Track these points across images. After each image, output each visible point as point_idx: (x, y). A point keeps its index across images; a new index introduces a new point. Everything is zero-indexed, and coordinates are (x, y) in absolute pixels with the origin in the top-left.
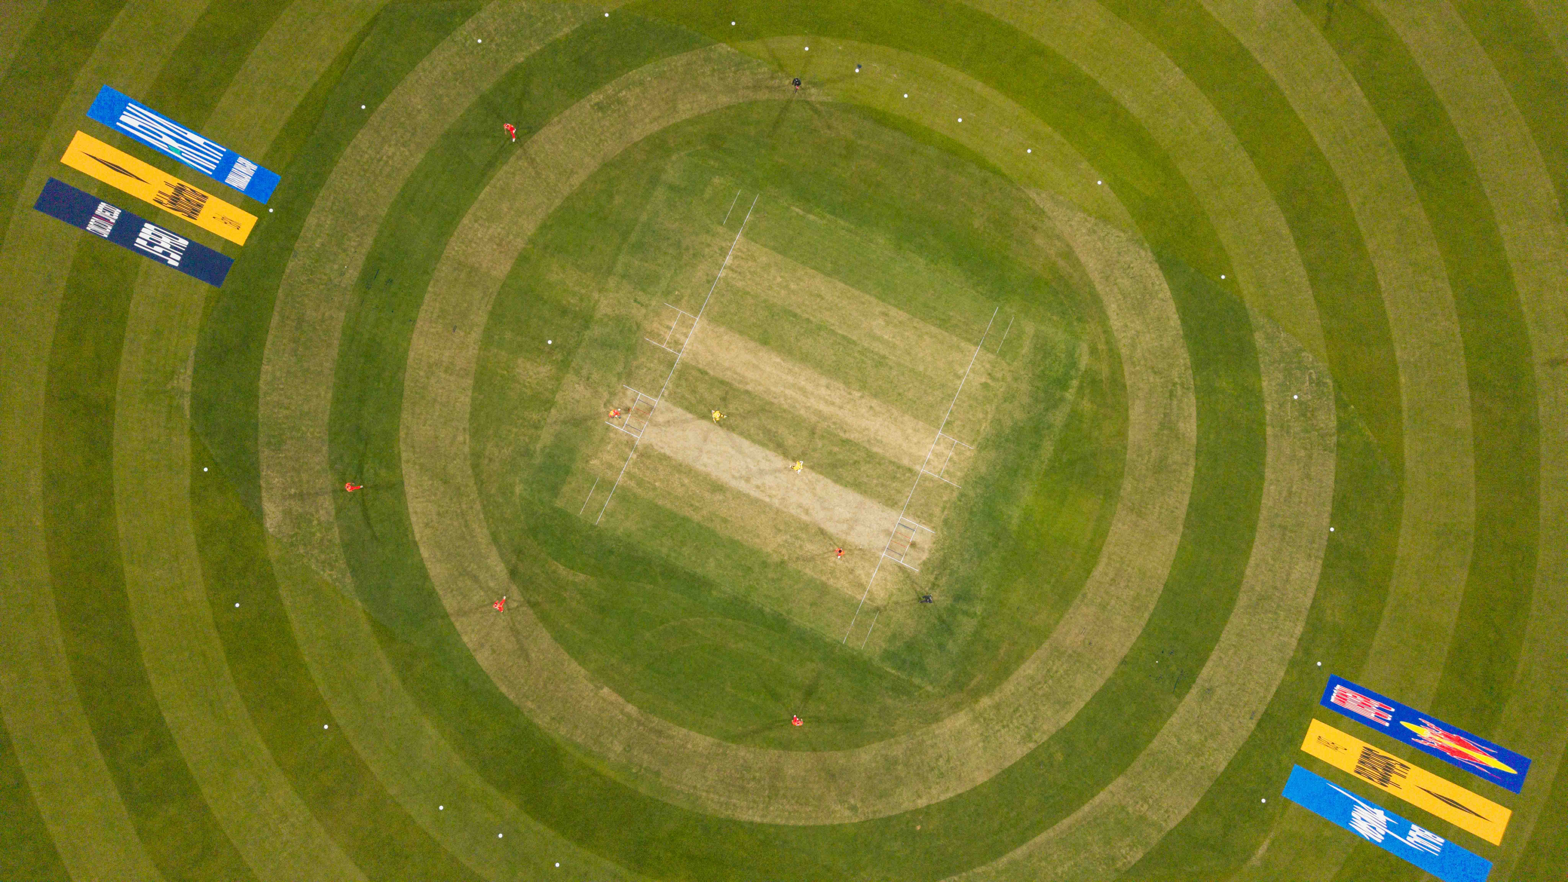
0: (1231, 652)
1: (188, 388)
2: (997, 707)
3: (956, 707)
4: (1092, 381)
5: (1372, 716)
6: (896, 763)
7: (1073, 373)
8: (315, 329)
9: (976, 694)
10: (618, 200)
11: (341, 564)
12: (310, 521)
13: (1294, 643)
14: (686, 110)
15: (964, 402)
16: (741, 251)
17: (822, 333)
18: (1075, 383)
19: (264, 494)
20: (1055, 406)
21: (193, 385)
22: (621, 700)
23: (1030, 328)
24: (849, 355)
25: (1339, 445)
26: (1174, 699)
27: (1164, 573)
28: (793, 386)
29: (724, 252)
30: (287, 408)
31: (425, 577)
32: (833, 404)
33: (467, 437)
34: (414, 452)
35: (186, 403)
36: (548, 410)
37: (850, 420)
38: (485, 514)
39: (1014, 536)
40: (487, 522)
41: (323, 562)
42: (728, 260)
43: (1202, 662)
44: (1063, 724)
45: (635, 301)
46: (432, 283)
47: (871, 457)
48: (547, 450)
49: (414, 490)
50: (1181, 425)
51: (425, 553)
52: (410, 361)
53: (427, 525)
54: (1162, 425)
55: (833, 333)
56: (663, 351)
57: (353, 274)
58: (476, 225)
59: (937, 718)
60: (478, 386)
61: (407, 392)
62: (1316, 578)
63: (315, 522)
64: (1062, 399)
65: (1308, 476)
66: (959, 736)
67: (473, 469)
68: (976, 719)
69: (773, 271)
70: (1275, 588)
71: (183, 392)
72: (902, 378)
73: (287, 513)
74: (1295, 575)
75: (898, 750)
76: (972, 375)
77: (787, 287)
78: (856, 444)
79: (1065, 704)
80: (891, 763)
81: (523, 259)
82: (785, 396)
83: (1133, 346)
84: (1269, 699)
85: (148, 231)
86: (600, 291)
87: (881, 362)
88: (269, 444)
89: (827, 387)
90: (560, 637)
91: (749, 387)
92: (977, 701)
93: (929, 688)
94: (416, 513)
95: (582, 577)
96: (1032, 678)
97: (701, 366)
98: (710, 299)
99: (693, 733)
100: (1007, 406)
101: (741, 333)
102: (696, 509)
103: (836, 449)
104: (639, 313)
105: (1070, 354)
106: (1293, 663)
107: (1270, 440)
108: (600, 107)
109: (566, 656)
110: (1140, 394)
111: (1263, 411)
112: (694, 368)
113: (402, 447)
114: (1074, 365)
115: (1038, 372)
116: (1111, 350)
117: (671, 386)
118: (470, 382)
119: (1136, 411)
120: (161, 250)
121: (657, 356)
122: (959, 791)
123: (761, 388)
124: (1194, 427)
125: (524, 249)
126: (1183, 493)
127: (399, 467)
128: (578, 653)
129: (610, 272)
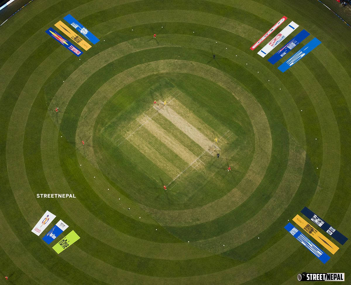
0: (98, 67)
1: (318, 187)
2: (153, 71)
3: (162, 74)
4: (103, 125)
5: (74, 48)
6: (179, 68)
7: (106, 127)
8: (284, 191)
9: (156, 75)
10: (201, 197)
11: (290, 140)
12: (295, 151)
13: (83, 64)
14: (176, 213)
15: (134, 129)
16: (175, 177)
17: (162, 153)
18: (107, 125)
19: (305, 159)
20: (114, 122)
21: (316, 187)
22: (235, 96)
23: (112, 139)
24: (158, 147)
25: (53, 97)
26: (114, 62)
27: (105, 84)
28: (173, 144)
29: (179, 178)
30: (295, 175)
31: (272, 132)
32: (165, 138)
33: (254, 157)
34: (267, 157)
35: (319, 184)
36: (233, 156)
37: (162, 133)
38: (255, 140)
39: (135, 100)
40: (255, 138)
41: (295, 142)
42: (179, 175)
43: (105, 67)
44: (140, 65)
45: (205, 173)
46: (253, 192)
47: (161, 124)
48: (236, 148)
49: (270, 150)
50: (87, 110)
51: (271, 137)
52: (263, 176)
53: (269, 142)
54: (91, 111)
55: (159, 152)
56: (202, 161)
57: (272, 200)
58: (238, 202)
59: (167, 73)
60: (249, 167)
61: (266, 170)
62: (72, 74)
63: (294, 150)
64: (111, 123)
65: (63, 93)
66: (164, 69)
67: (255, 150)
68: (159, 71)
69: (168, 170)
70: (82, 75)
71: (319, 186)
72: (147, 138)
73: (300, 154)
74: (76, 76)
75: (178, 70)
76: (130, 134)
77: (166, 165)
78: (163, 128)
79: (138, 68)
80: (180, 69)
81: (229, 191)
82: (176, 143)
83: (90, 129)
84: (94, 56)
85: (320, 225)
86: (213, 178)
87: (150, 143)
88: (301, 169)
89: (165, 142)
90: (245, 112)
91: (184, 147)
92: (157, 74)
93: (166, 79)
94: (270, 145)
95: (236, 121)
96: (143, 74)
97: (194, 155)
98: (186, 168)
99: (221, 86)
100: (125, 125)
101: (181, 159)
102: (206, 126)
103: (168, 129)
104: (205, 171)
105: (105, 131)
106: (85, 61)
107: (68, 101)
108: (198, 220)
109: (245, 108)
110: (93, 119)
111: (67, 108)
112: (196, 155)
113: (270, 159)
114: (105, 129)
115: (115, 130)
116: (96, 130)
117: (203, 153)
118: (250, 168)
119: (95, 116)
120: (318, 219)
121: (204, 160)
122: (168, 60)
123: (181, 146)
124: (84, 109)
125: (228, 193)
126: (93, 98)
127: (272, 155)
128: (242, 107)
129: (209, 181)
